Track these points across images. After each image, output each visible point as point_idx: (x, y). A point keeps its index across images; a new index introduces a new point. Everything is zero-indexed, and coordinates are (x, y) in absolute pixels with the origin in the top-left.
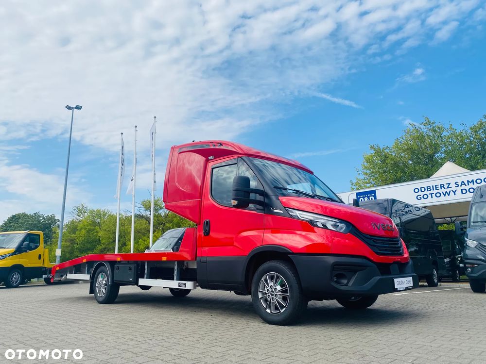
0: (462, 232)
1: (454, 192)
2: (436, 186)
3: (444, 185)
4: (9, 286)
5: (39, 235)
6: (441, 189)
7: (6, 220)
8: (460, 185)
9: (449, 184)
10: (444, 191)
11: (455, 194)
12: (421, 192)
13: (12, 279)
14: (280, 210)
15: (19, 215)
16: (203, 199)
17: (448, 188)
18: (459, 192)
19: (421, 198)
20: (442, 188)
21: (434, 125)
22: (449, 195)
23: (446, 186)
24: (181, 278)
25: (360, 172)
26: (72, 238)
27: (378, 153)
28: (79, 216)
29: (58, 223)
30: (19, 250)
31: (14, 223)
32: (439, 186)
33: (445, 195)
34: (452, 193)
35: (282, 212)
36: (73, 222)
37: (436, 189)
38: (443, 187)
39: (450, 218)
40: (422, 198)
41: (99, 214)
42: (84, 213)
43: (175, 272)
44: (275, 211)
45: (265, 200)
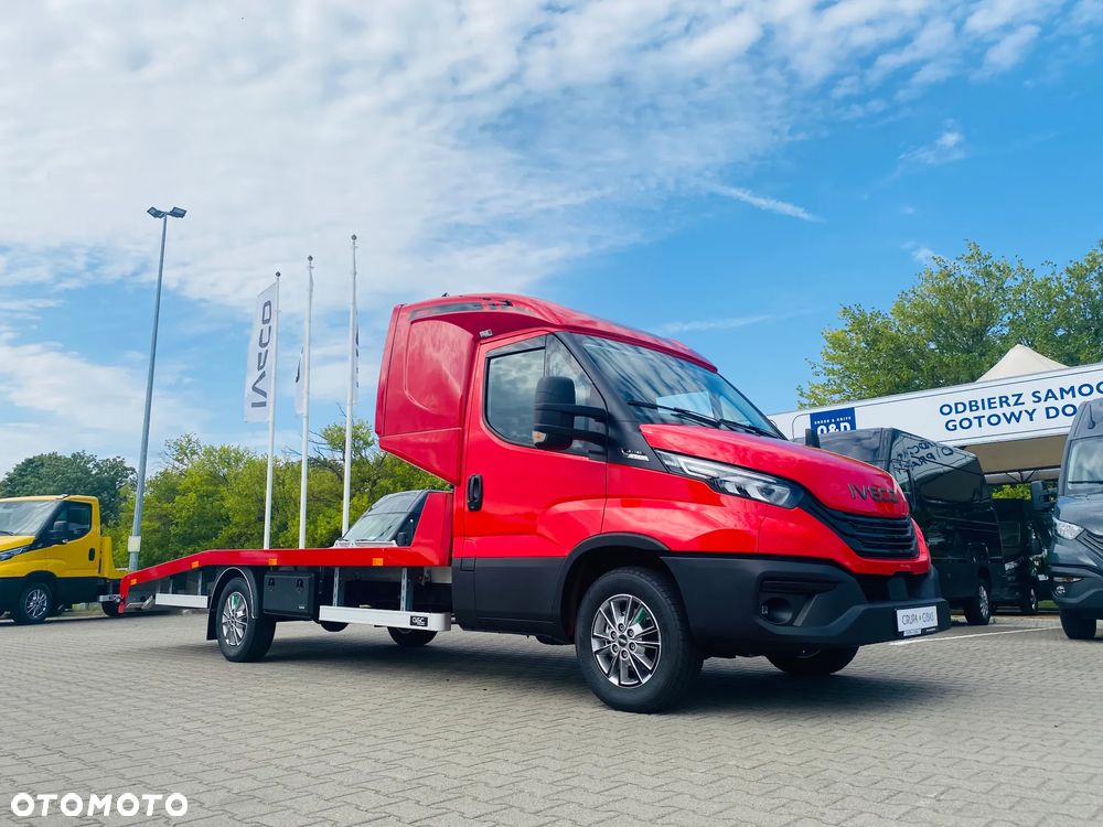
0: (1046, 504)
1: (1031, 415)
2: (989, 399)
3: (1007, 398)
4: (22, 619)
5: (90, 505)
6: (1001, 406)
7: (12, 471)
8: (1043, 399)
9: (1020, 395)
10: (1008, 410)
11: (1031, 419)
12: (957, 412)
13: (28, 604)
14: (643, 454)
15: (41, 458)
16: (466, 427)
17: (1016, 404)
18: (1040, 414)
19: (955, 426)
20: (1004, 404)
21: (989, 262)
22: (1018, 420)
23: (1012, 401)
24: (416, 605)
25: (818, 369)
26: (164, 513)
27: (860, 323)
28: (181, 461)
29: (131, 476)
30: (45, 539)
31: (30, 476)
32: (997, 400)
33: (1009, 421)
34: (1025, 416)
35: (646, 458)
36: (165, 474)
37: (990, 408)
38: (1006, 402)
39: (1019, 471)
40: (958, 427)
41: (227, 458)
42: (192, 454)
43: (404, 593)
44: (631, 456)
45: (607, 431)
